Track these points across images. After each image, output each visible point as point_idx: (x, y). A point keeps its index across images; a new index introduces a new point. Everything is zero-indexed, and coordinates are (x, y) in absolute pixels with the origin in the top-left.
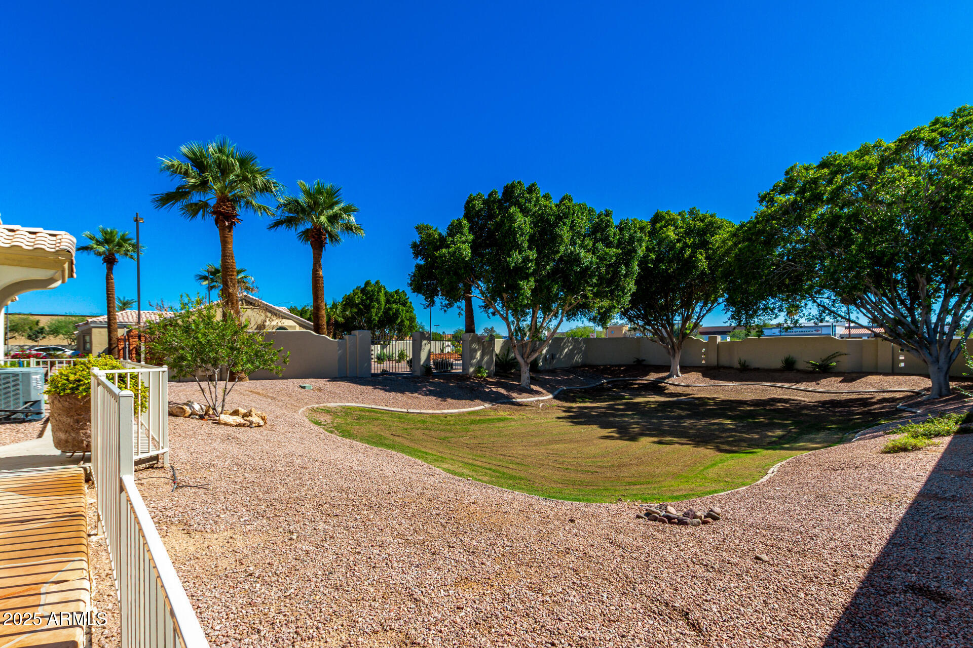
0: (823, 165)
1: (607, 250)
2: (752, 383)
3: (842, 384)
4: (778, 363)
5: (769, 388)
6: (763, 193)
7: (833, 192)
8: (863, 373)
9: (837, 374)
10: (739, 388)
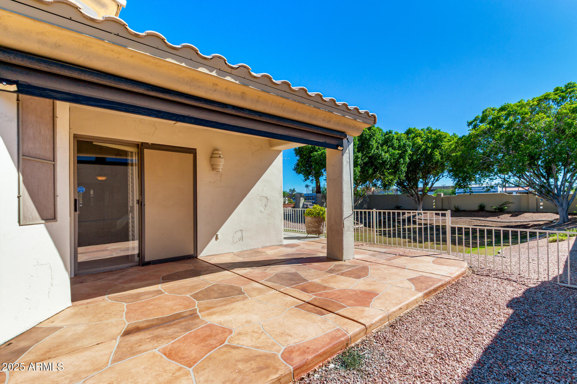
0: (502, 109)
1: (394, 151)
2: (463, 218)
3: (511, 218)
4: (476, 208)
5: (473, 220)
6: (470, 121)
7: (509, 124)
8: (521, 212)
9: (508, 213)
10: (456, 220)
